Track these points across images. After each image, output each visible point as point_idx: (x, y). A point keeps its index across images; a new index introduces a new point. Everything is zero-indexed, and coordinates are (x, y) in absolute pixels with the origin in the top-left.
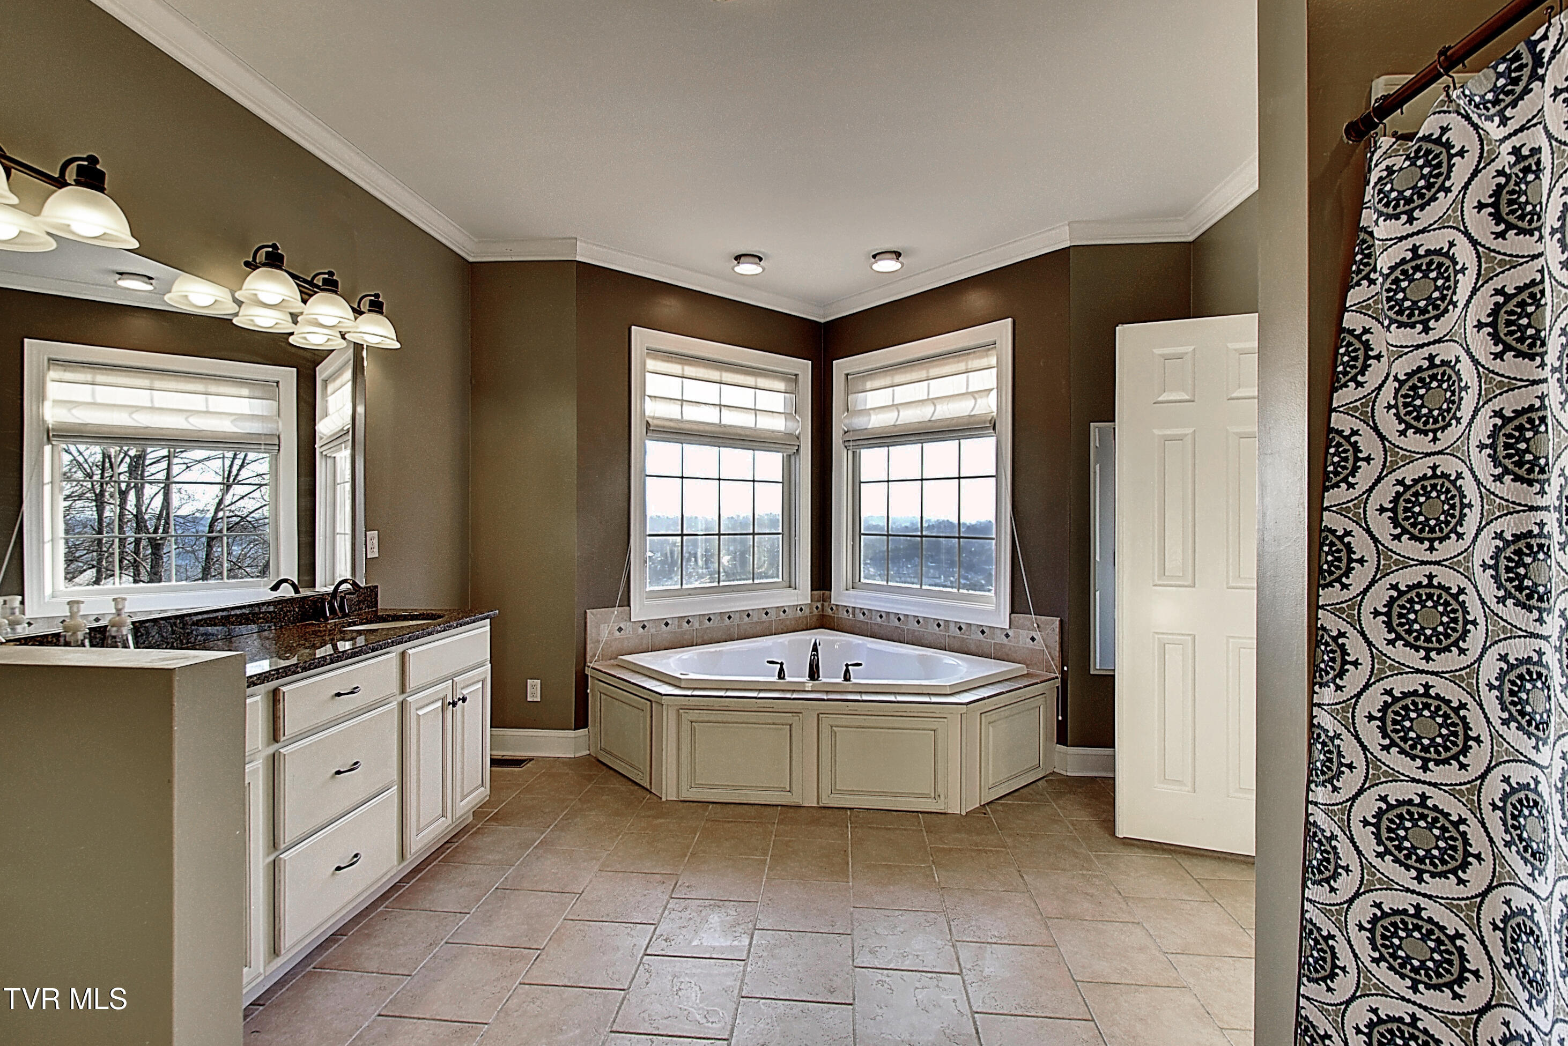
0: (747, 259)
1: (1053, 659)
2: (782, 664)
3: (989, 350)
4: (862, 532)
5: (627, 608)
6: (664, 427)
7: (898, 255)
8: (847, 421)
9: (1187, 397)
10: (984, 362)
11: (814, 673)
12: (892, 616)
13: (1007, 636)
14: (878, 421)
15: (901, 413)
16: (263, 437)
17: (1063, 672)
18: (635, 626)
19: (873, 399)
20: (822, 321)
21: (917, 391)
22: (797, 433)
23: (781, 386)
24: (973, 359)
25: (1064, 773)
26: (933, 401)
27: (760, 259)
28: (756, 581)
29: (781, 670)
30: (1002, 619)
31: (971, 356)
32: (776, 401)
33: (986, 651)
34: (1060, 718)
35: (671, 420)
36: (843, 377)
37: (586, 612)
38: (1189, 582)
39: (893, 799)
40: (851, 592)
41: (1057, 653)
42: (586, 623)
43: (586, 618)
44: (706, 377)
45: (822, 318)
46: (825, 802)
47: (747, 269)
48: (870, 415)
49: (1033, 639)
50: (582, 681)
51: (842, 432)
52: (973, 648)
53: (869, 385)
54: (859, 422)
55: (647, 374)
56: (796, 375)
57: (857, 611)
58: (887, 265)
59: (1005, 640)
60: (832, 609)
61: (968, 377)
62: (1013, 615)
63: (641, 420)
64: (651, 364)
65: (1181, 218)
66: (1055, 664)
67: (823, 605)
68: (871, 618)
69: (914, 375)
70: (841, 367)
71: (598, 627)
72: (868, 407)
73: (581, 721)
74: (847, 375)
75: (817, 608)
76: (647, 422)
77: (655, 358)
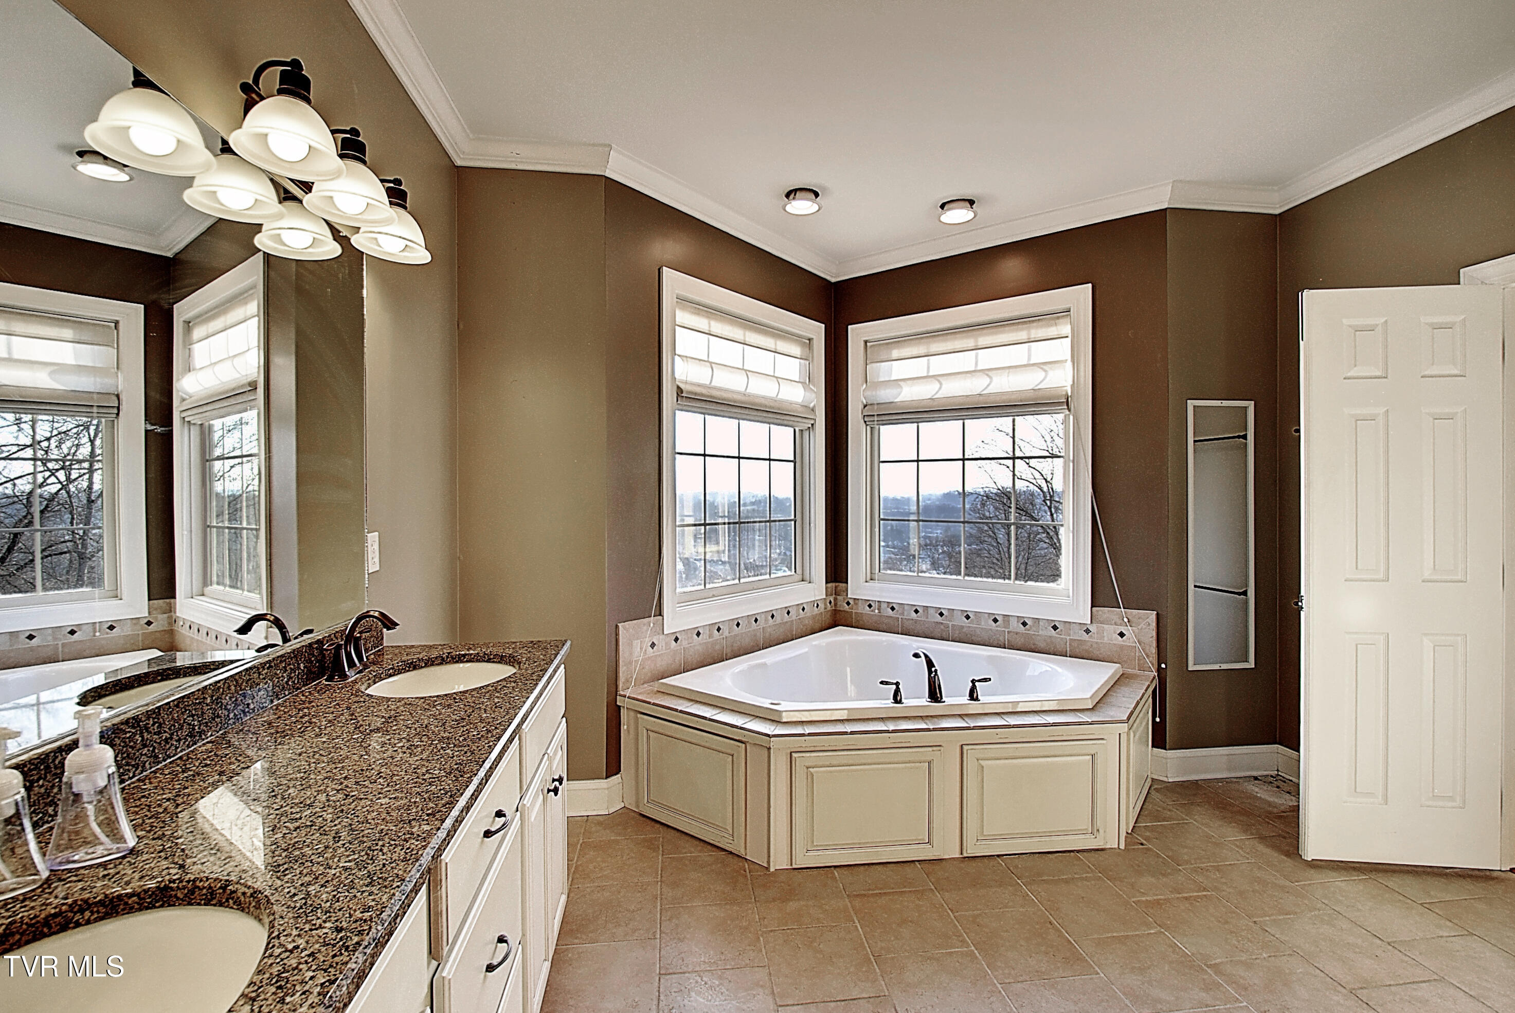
0: (803, 194)
1: (1148, 656)
2: (897, 684)
3: (1058, 318)
4: (882, 517)
5: (660, 618)
6: (696, 394)
7: (971, 202)
8: (868, 393)
9: (1379, 374)
10: (1052, 331)
11: (935, 694)
12: (931, 611)
13: (1088, 631)
14: (909, 394)
15: (944, 386)
16: (95, 396)
17: (1159, 669)
18: (668, 639)
19: (898, 370)
20: (833, 280)
21: (965, 361)
22: (812, 405)
23: (796, 350)
24: (1037, 327)
25: (1165, 779)
26: (986, 372)
27: (817, 195)
28: (773, 576)
29: (897, 692)
30: (1082, 611)
31: (1035, 324)
32: (792, 368)
33: (1060, 648)
34: (1158, 720)
35: (699, 385)
36: (862, 344)
37: (617, 627)
38: (1381, 576)
39: (1047, 839)
40: (871, 584)
41: (1154, 650)
42: (617, 641)
43: (617, 634)
44: (731, 336)
45: (833, 276)
46: (970, 852)
47: (802, 206)
48: (901, 387)
49: (1122, 635)
50: (614, 713)
51: (861, 406)
52: (1042, 645)
53: (895, 353)
54: (885, 395)
55: (677, 327)
56: (810, 340)
57: (884, 606)
58: (958, 215)
59: (1085, 637)
60: (848, 603)
61: (1029, 350)
62: (1094, 609)
63: (672, 386)
64: (682, 317)
65: (1276, 188)
66: (1151, 661)
67: (835, 599)
68: (903, 614)
69: (958, 344)
70: (857, 333)
71: (630, 645)
72: (893, 378)
73: (613, 768)
74: (866, 342)
75: (830, 602)
76: (678, 387)
77: (683, 308)
